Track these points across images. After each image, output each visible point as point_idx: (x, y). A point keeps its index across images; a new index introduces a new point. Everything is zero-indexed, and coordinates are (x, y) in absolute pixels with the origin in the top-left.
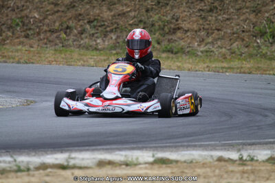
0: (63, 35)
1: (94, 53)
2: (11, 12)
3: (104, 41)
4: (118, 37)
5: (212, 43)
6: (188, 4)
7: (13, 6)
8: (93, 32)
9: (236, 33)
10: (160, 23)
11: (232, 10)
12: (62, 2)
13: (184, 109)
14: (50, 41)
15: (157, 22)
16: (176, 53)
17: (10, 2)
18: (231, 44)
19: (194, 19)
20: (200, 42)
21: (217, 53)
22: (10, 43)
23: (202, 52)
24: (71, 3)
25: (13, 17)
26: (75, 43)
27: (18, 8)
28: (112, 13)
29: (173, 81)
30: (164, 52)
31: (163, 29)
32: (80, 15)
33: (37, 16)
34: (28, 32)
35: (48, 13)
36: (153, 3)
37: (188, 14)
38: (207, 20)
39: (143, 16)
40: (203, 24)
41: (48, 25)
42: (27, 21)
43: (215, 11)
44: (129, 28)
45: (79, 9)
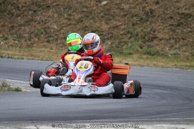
2: (38, 25)
4: (112, 43)
5: (179, 48)
6: (162, 21)
7: (39, 21)
10: (142, 34)
12: (73, 18)
14: (64, 45)
15: (140, 33)
16: (153, 55)
17: (37, 17)
18: (192, 50)
19: (167, 31)
20: (170, 47)
21: (182, 55)
22: (37, 46)
23: (172, 54)
24: (80, 18)
25: (39, 28)
27: (42, 22)
28: (109, 26)
30: (145, 54)
31: (144, 38)
32: (86, 27)
33: (56, 28)
34: (50, 38)
35: (64, 25)
36: (138, 20)
37: (162, 27)
38: (175, 32)
39: (131, 28)
40: (172, 35)
41: (63, 34)
42: (49, 31)
43: (181, 26)
44: (121, 37)
45: (86, 23)
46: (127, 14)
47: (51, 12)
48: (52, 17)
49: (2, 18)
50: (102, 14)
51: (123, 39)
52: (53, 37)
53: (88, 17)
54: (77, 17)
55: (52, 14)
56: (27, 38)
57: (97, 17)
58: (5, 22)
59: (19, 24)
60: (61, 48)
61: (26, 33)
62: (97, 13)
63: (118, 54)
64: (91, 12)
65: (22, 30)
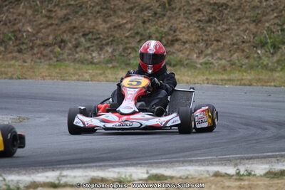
0: (58, 49)
1: (90, 67)
2: (3, 26)
3: (100, 55)
4: (114, 50)
5: (212, 55)
6: (186, 15)
7: (5, 21)
8: (88, 45)
9: (237, 44)
10: (157, 35)
11: (231, 20)
12: (55, 15)
13: (202, 122)
14: (44, 56)
15: (154, 34)
16: (175, 66)
17: (1, 16)
18: (231, 56)
19: (192, 30)
20: (199, 53)
21: (216, 65)
23: (201, 64)
24: (65, 15)
25: (6, 31)
26: (70, 57)
27: (10, 22)
28: (108, 25)
29: (188, 94)
32: (75, 28)
33: (30, 30)
34: (21, 47)
35: (41, 26)
36: (150, 15)
37: (186, 25)
38: (205, 31)
39: (140, 28)
40: (202, 35)
41: (42, 39)
42: (20, 35)
43: (214, 22)
44: (126, 40)
45: (74, 22)
46: (135, 7)
47: (23, 8)
48: (24, 15)
50: (97, 8)
51: (129, 43)
52: (26, 44)
53: (77, 12)
54: (61, 13)
55: (24, 10)
57: (90, 12)
60: (38, 61)
62: (90, 6)
63: (123, 66)
64: (81, 6)
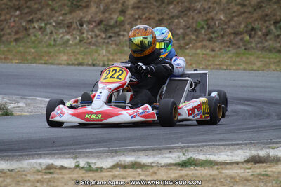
0: (247, 38)
2: (197, 15)
8: (278, 33)
12: (249, 3)
14: (233, 44)
17: (197, 4)
22: (193, 47)
24: (259, 3)
25: (199, 20)
26: (258, 45)
27: (204, 10)
32: (267, 15)
33: (222, 17)
35: (234, 14)
41: (233, 27)
42: (212, 24)
45: (267, 10)
49: (147, 7)
52: (218, 32)
56: (181, 36)
58: (150, 14)
59: (171, 15)
60: (227, 49)
61: (180, 29)
65: (174, 24)
